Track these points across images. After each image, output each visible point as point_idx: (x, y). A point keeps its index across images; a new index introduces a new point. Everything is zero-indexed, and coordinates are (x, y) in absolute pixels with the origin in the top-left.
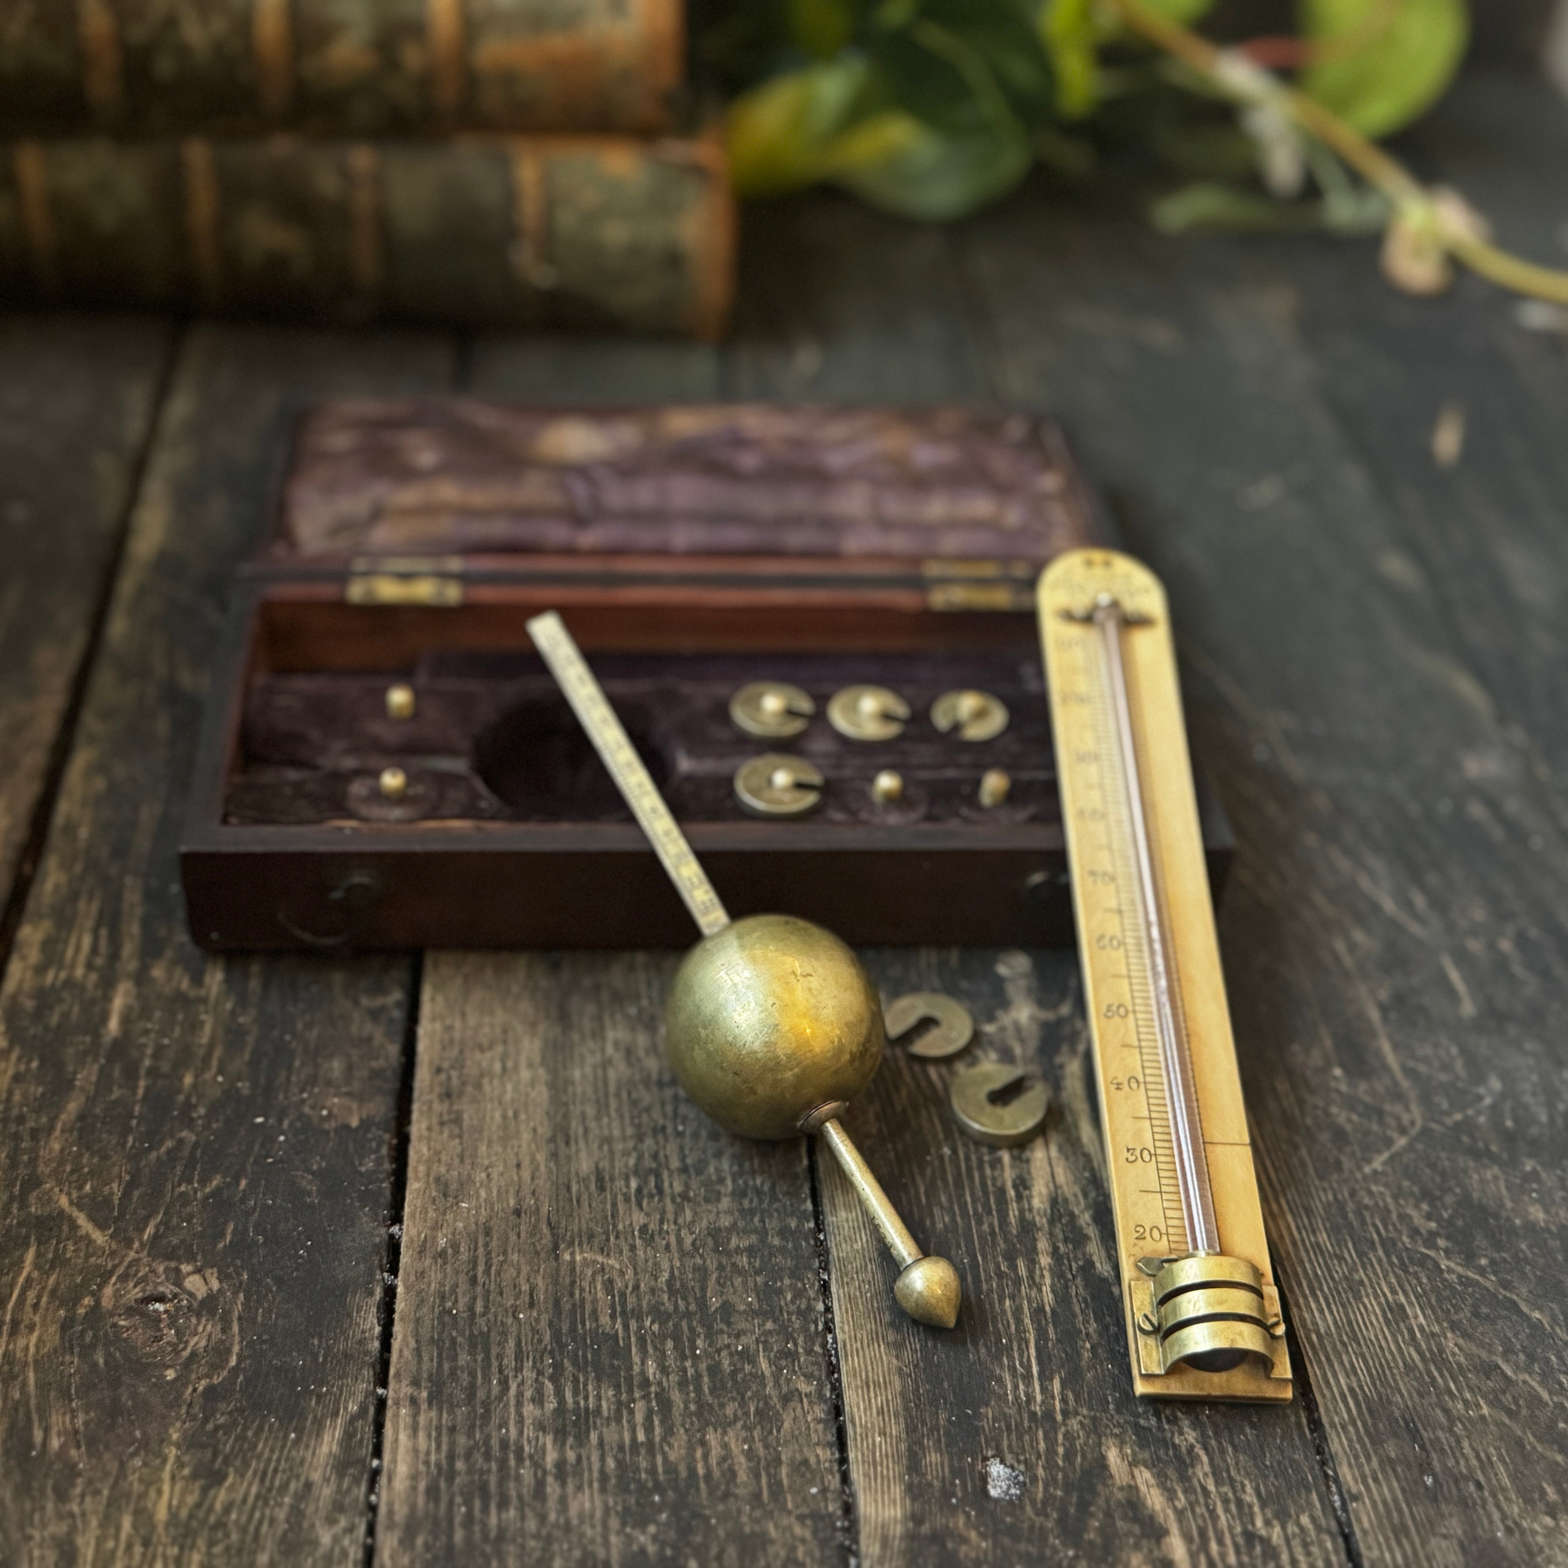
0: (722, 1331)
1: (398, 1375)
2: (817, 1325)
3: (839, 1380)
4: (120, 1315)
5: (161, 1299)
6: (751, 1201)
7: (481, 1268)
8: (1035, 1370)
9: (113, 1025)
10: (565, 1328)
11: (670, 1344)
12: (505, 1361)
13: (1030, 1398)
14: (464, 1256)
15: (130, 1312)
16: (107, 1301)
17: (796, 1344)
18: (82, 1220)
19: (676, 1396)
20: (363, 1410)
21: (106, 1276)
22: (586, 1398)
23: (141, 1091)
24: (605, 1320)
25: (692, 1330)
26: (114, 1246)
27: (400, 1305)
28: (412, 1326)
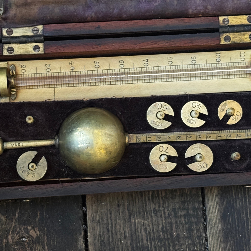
0: (177, 244)
2: (203, 240)
6: (184, 198)
7: (110, 226)
10: (134, 245)
11: (163, 249)
14: (105, 222)
17: (197, 248)
24: (145, 242)
25: (169, 244)
27: (89, 239)
28: (93, 247)
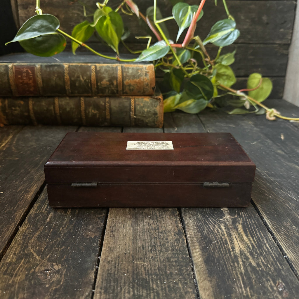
0: (170, 278)
1: (97, 287)
2: (192, 277)
3: (198, 289)
4: (39, 273)
5: (48, 270)
6: (175, 252)
7: (117, 265)
8: (243, 286)
9: (48, 220)
10: (135, 277)
11: (159, 281)
12: (121, 284)
13: (243, 292)
14: (114, 262)
15: (41, 272)
16: (37, 270)
17: (187, 281)
18: (35, 255)
19: (160, 292)
20: (89, 294)
21: (37, 265)
22: (140, 292)
23: (51, 231)
24: (144, 276)
25: (164, 278)
26: (40, 259)
27: (99, 272)
28: (101, 277)
